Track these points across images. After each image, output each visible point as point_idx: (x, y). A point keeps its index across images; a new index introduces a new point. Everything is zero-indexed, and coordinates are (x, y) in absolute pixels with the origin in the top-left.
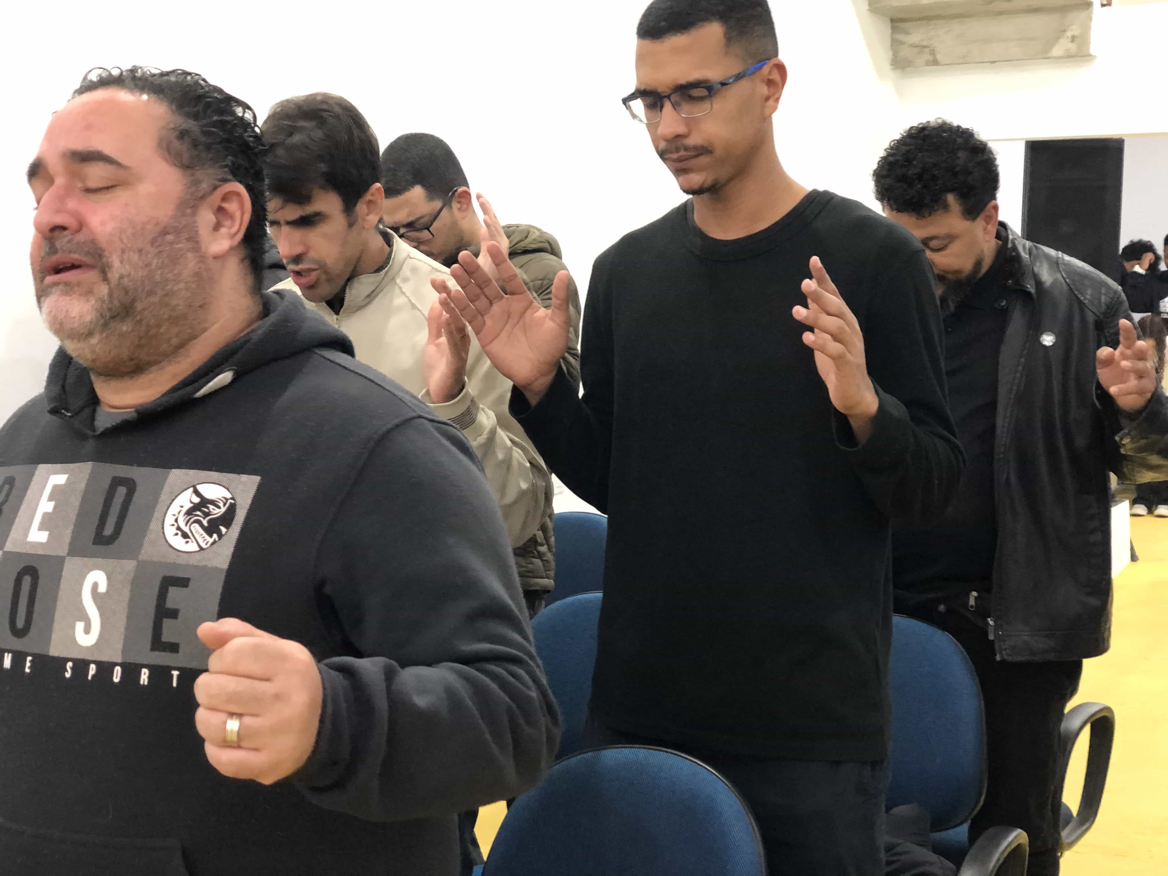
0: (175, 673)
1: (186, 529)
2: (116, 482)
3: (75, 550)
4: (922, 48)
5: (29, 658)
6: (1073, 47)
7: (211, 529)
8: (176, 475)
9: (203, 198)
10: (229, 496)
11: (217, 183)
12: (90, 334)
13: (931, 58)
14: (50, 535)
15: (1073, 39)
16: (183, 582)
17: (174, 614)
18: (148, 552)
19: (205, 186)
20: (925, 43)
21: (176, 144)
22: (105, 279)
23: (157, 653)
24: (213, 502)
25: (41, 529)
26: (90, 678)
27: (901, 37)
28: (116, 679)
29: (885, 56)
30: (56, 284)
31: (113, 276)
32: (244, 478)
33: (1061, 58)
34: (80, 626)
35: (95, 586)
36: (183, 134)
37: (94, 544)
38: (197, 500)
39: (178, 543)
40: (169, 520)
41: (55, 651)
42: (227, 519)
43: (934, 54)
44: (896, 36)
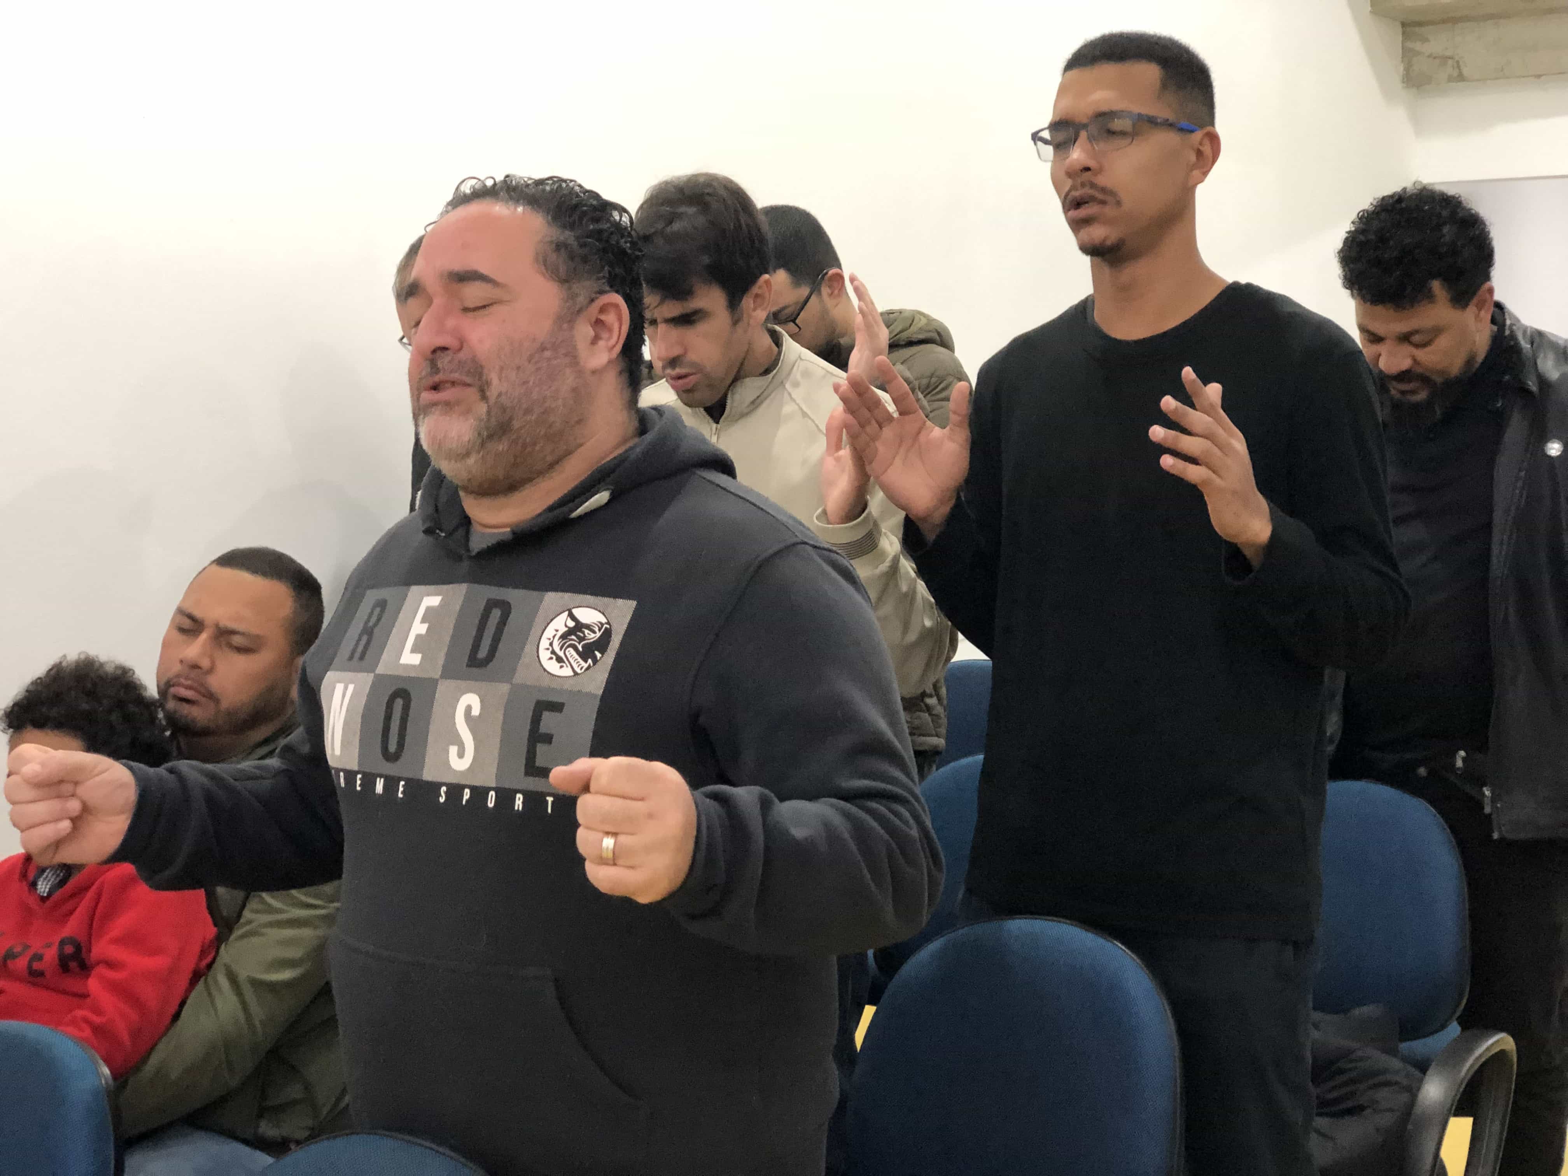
0: (550, 799)
1: (561, 654)
2: (491, 604)
3: (448, 673)
4: (1444, 59)
5: (402, 783)
7: (586, 653)
8: (551, 598)
9: (580, 311)
10: (604, 620)
11: (594, 295)
12: (467, 454)
13: (1456, 73)
14: (422, 658)
16: (557, 707)
17: (548, 739)
18: (522, 676)
19: (581, 299)
20: (1448, 53)
21: (553, 257)
22: (484, 397)
23: (531, 779)
24: (588, 627)
25: (413, 651)
26: (464, 803)
27: (1418, 46)
28: (491, 804)
29: (1395, 70)
30: (434, 404)
31: (492, 393)
32: (620, 602)
34: (453, 750)
35: (469, 709)
36: (559, 246)
37: (468, 666)
38: (571, 624)
39: (552, 667)
40: (544, 643)
41: (428, 775)
42: (602, 644)
43: (1459, 67)
44: (1409, 45)
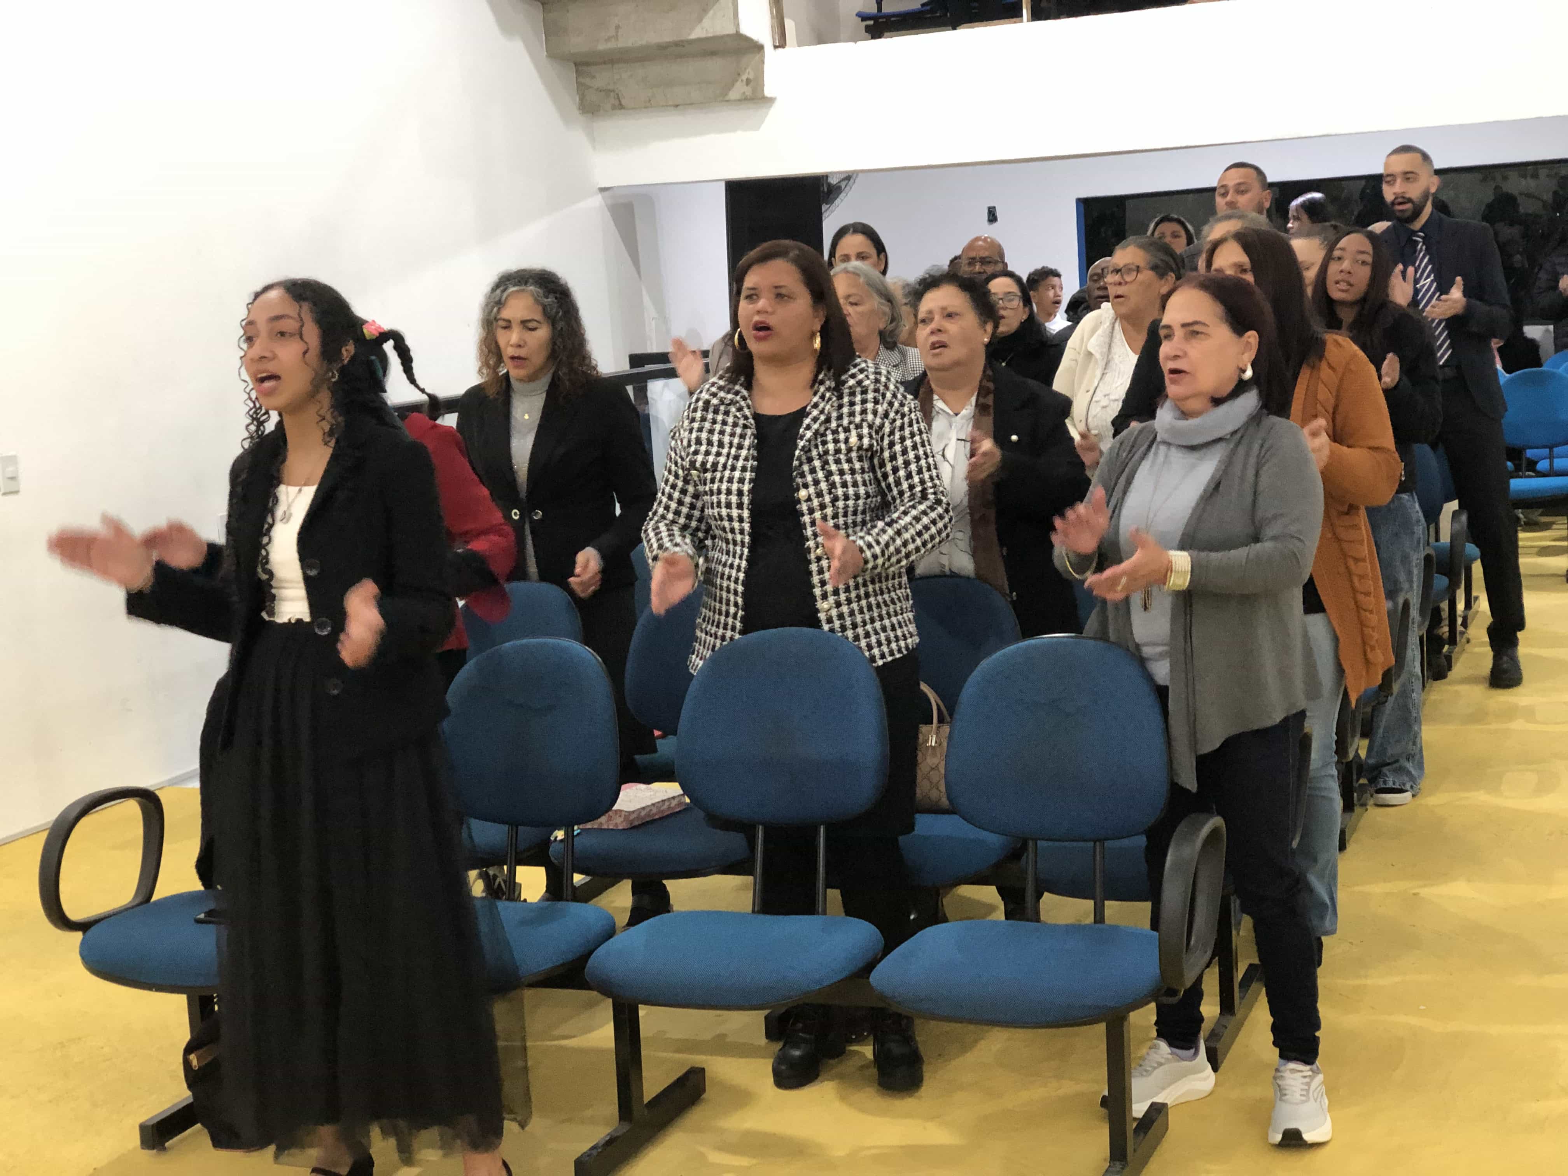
4: (608, 92)
6: (748, 91)
13: (617, 103)
15: (748, 82)
20: (611, 87)
27: (587, 81)
29: (572, 100)
33: (735, 101)
43: (618, 98)
44: (581, 80)
